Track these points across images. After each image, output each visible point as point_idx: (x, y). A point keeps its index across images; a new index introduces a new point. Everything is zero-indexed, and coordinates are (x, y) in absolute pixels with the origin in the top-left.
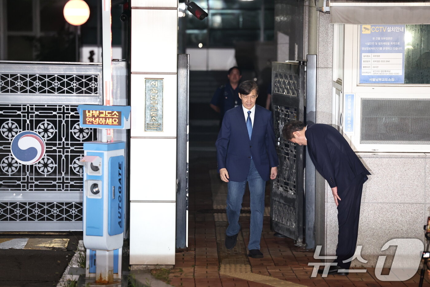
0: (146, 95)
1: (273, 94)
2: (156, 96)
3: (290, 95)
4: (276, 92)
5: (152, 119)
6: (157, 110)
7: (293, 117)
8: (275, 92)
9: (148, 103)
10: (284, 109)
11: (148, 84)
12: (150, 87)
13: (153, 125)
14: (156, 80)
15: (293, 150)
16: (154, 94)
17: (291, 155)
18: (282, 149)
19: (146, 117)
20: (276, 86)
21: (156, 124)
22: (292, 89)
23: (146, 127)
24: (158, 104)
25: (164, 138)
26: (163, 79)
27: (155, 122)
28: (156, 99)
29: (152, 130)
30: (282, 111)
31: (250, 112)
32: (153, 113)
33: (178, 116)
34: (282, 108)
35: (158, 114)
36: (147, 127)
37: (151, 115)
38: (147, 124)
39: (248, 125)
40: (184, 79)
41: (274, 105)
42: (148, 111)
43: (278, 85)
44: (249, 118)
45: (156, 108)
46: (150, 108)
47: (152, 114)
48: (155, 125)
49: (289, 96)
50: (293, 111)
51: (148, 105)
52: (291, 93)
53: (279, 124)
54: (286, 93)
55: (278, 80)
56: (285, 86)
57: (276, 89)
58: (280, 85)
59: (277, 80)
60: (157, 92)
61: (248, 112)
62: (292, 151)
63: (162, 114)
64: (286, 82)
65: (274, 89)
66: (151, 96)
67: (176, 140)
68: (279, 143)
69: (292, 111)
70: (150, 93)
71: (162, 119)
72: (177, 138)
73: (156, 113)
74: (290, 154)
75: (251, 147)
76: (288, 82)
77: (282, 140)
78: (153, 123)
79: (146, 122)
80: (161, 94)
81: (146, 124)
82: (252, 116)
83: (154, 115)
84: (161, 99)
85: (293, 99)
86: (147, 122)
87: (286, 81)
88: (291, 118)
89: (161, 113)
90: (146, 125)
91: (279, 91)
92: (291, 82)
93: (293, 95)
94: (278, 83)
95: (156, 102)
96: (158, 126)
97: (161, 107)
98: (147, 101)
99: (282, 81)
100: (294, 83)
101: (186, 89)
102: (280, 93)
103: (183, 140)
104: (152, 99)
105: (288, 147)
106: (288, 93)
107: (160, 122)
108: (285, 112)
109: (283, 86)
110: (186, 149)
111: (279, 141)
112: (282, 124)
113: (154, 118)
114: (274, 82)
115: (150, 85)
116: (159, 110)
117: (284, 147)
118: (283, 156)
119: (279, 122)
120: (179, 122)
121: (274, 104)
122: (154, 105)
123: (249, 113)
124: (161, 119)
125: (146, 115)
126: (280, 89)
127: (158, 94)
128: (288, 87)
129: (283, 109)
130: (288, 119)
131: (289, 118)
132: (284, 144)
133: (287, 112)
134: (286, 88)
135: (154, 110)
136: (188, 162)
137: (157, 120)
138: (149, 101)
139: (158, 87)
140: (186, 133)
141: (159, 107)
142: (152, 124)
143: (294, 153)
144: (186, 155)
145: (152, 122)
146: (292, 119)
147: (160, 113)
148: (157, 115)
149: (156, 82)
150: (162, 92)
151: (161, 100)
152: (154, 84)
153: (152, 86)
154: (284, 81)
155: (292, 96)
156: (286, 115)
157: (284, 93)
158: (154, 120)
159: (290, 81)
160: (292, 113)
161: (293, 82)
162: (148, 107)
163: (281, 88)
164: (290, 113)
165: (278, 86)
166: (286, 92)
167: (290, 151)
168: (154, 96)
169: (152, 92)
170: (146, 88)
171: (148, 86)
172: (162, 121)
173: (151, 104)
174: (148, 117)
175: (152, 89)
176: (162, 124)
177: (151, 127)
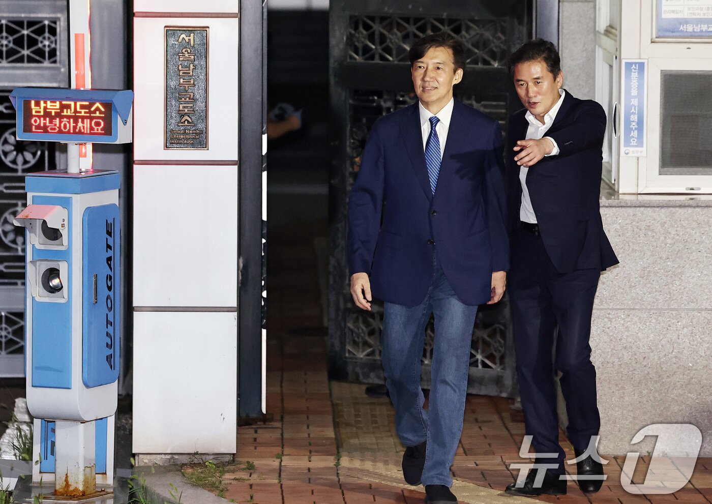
0: (169, 66)
2: (192, 67)
5: (183, 120)
6: (194, 100)
9: (172, 84)
11: (172, 41)
12: (177, 46)
13: (185, 133)
14: (190, 30)
16: (186, 63)
19: (169, 116)
21: (191, 132)
23: (168, 140)
24: (196, 87)
25: (209, 163)
26: (208, 27)
27: (189, 127)
28: (191, 74)
29: (182, 146)
31: (438, 120)
32: (184, 107)
33: (242, 113)
35: (197, 109)
36: (171, 139)
37: (179, 110)
38: (172, 131)
39: (429, 154)
40: (254, 28)
42: (173, 103)
45: (192, 94)
46: (177, 95)
47: (181, 108)
48: (189, 134)
51: (173, 87)
60: (192, 57)
61: (430, 119)
63: (204, 109)
66: (180, 69)
67: (236, 167)
70: (177, 59)
71: (205, 121)
72: (240, 163)
73: (191, 107)
78: (185, 130)
79: (168, 127)
80: (203, 63)
81: (168, 131)
82: (443, 131)
83: (186, 111)
84: (204, 74)
86: (172, 128)
89: (203, 106)
90: (169, 134)
95: (192, 82)
96: (197, 137)
97: (203, 92)
98: (170, 78)
101: (259, 53)
103: (253, 168)
104: (181, 74)
107: (201, 126)
110: (259, 190)
113: (186, 118)
115: (177, 43)
116: (197, 100)
120: (245, 126)
122: (187, 89)
123: (434, 122)
124: (202, 120)
125: (169, 111)
127: (196, 62)
135: (188, 100)
136: (265, 218)
137: (193, 123)
138: (174, 78)
139: (196, 46)
140: (260, 151)
141: (198, 93)
142: (183, 132)
144: (260, 203)
145: (182, 128)
147: (200, 105)
148: (193, 111)
149: (192, 35)
150: (206, 57)
151: (203, 77)
152: (187, 40)
153: (181, 45)
158: (186, 122)
168: (186, 67)
169: (181, 59)
170: (169, 48)
171: (173, 44)
172: (204, 123)
173: (181, 86)
174: (174, 115)
175: (182, 51)
176: (204, 132)
177: (179, 140)
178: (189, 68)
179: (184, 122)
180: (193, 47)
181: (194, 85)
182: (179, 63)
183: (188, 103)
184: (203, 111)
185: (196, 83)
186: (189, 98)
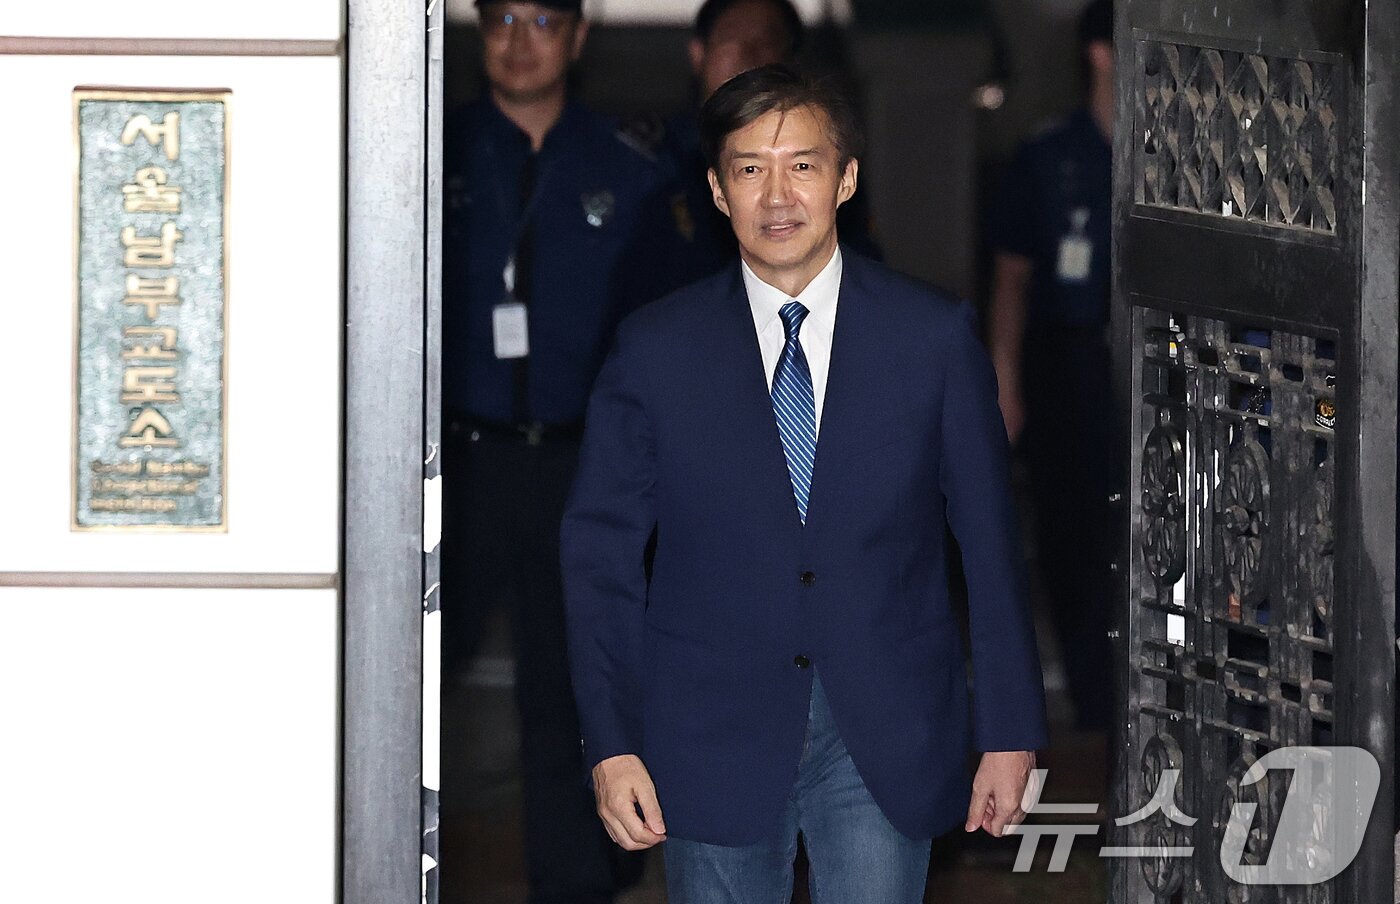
0: (87, 228)
1: (1125, 216)
2: (170, 233)
3: (1280, 224)
4: (1149, 196)
5: (137, 427)
6: (177, 353)
7: (1304, 406)
8: (1140, 201)
9: (100, 297)
10: (1222, 345)
11: (100, 140)
12: (116, 159)
13: (143, 474)
14: (165, 100)
15: (1304, 685)
16: (146, 222)
17: (1284, 723)
18: (1207, 669)
19: (88, 412)
20: (1150, 149)
21: (167, 469)
22: (1299, 172)
23: (86, 495)
24: (187, 306)
25: (230, 581)
26: (228, 91)
27: (158, 453)
28: (168, 257)
29: (135, 518)
30: (1208, 356)
31: (804, 312)
32: (143, 380)
33: (351, 401)
34: (1201, 333)
35: (189, 384)
36: (96, 494)
37: (124, 392)
38: (97, 465)
39: (785, 410)
40: (396, 95)
41: (1137, 311)
42: (103, 362)
43: (1172, 139)
44: (794, 357)
45: (170, 334)
46: (116, 335)
47: (131, 382)
48: (158, 476)
49: (1266, 230)
50: (1307, 361)
51: (101, 306)
52: (1285, 207)
53: (1178, 462)
54: (1236, 210)
55: (1167, 102)
56: (1232, 146)
57: (1151, 174)
58: (1189, 138)
59: (1158, 102)
60: (172, 199)
61: (781, 313)
62: (1292, 691)
63: (216, 385)
64: (1245, 114)
65: (1133, 168)
66: (129, 236)
67: (331, 596)
68: (1176, 629)
69: (1295, 359)
70: (117, 207)
71: (215, 429)
72: (342, 581)
73: (168, 380)
74: (1274, 717)
75: (808, 576)
76: (1254, 114)
77: (1206, 601)
78: (144, 462)
79: (85, 448)
80: (211, 219)
81: (84, 463)
83: (149, 392)
84: (212, 261)
85: (1305, 253)
86: (96, 454)
87: (1236, 105)
88: (1286, 418)
89: (210, 372)
90: (87, 474)
91: (1183, 189)
92: (1289, 119)
93: (1299, 226)
94: (1173, 123)
95: (171, 287)
96: (188, 487)
97: (210, 325)
98: (95, 276)
99: (1202, 108)
100: (1312, 124)
101: (416, 180)
102: (1191, 210)
103: (389, 600)
104: (132, 257)
105: (1265, 660)
106: (1259, 211)
107: (200, 448)
108: (1232, 366)
109: (1217, 148)
110: (413, 678)
111: (1176, 610)
112: (1203, 466)
113: (150, 417)
114: (1136, 114)
115: (115, 147)
116: (189, 353)
117: (1223, 656)
118: (1219, 730)
119: (1177, 446)
120: (360, 449)
121: (1133, 302)
122: (151, 312)
123: (793, 318)
124: (209, 425)
125: (86, 391)
126: (1187, 171)
127: (186, 218)
128: (1262, 158)
129: (1217, 340)
130: (1263, 423)
131: (1264, 412)
132: (1223, 632)
133: (1249, 363)
134: (1240, 169)
135: (155, 352)
136: (432, 780)
137: (172, 435)
138: (105, 275)
139: (185, 158)
140: (415, 538)
141: (192, 326)
142: (136, 468)
143: (1315, 705)
144: (415, 726)
145: (134, 457)
146: (1294, 423)
147: (198, 373)
148: (175, 392)
149: (171, 118)
150: (221, 199)
151: (208, 269)
152: (153, 132)
153: (131, 154)
154: (1223, 112)
155: (1293, 234)
156: (1239, 392)
157: (1227, 210)
158: (150, 434)
159: (1280, 110)
160: (1293, 372)
161: (1299, 119)
162: (100, 329)
163: (1195, 162)
164: (1275, 375)
165: (1168, 151)
166: (1240, 198)
167: (1275, 694)
168: (150, 234)
169: (132, 205)
170: (87, 168)
171: (101, 154)
172: (214, 439)
173: (130, 305)
174: (104, 407)
175: (134, 176)
176: (214, 470)
177: (125, 497)
178: (160, 236)
179: (142, 434)
180: (176, 162)
181: (178, 299)
182: (126, 219)
183: (156, 363)
184: (208, 394)
185: (184, 293)
186: (162, 348)
